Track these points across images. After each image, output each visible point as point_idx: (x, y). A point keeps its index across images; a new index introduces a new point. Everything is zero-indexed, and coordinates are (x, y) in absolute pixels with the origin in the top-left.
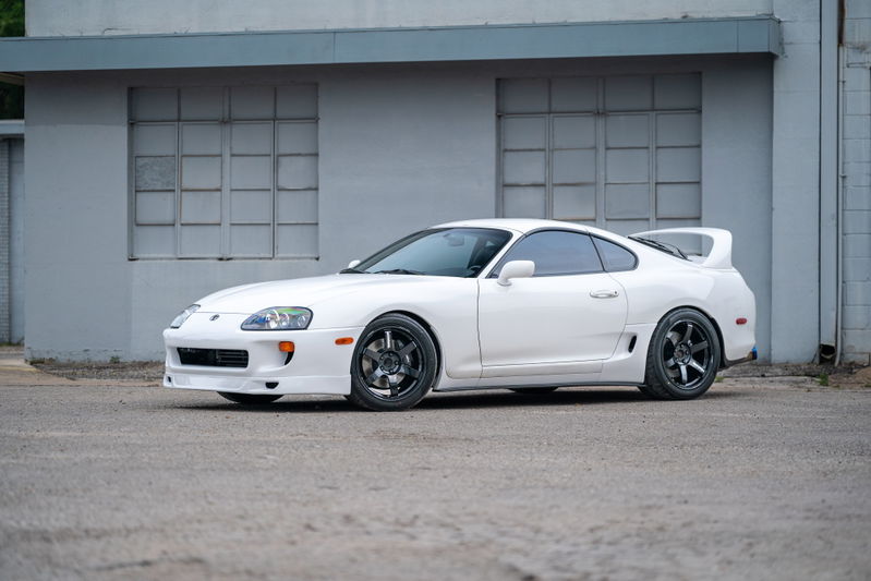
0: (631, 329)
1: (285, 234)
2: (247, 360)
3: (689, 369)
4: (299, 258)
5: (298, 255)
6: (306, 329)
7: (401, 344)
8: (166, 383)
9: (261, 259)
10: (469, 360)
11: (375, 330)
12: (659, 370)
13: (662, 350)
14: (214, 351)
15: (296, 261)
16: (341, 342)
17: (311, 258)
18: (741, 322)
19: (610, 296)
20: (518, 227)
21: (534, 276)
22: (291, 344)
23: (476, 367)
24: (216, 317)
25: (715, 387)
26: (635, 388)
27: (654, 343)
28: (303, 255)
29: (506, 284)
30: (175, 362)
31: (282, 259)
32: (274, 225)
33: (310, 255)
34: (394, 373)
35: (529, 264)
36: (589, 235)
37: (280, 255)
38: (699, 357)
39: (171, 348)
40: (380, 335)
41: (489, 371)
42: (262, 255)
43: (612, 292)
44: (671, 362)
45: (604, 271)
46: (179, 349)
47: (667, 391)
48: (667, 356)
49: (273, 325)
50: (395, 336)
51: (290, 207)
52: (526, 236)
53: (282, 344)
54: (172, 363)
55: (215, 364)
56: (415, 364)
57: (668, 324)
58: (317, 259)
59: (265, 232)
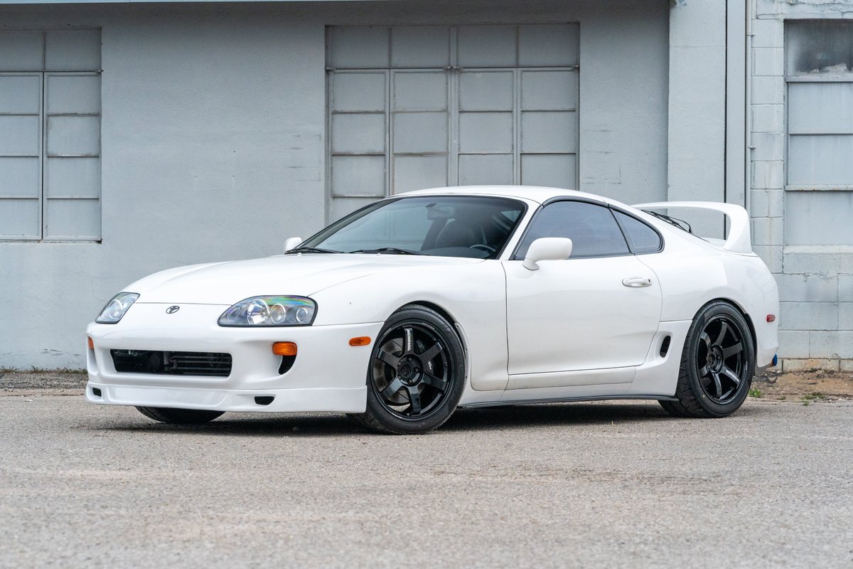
0: (665, 328)
1: (56, 212)
2: (230, 366)
3: (723, 377)
4: (74, 241)
5: (73, 237)
6: (310, 325)
7: (421, 346)
8: (90, 397)
9: (26, 241)
10: (495, 367)
11: (394, 328)
12: (693, 379)
13: (696, 354)
14: (161, 353)
15: (70, 244)
16: (356, 342)
17: (90, 241)
18: (770, 319)
19: (644, 285)
20: (534, 196)
21: (571, 257)
22: (292, 346)
23: (501, 376)
24: (174, 309)
25: (749, 401)
26: (655, 403)
27: (689, 345)
28: (80, 237)
29: (534, 268)
30: (107, 368)
31: (53, 241)
32: (42, 200)
33: (89, 237)
34: (413, 385)
35: (565, 243)
36: (608, 207)
37: (50, 237)
38: (731, 364)
39: (103, 350)
40: (400, 333)
41: (515, 380)
42: (28, 237)
43: (645, 279)
44: (705, 370)
45: (630, 252)
46: (113, 352)
47: (701, 407)
48: (702, 363)
49: (257, 319)
50: (417, 335)
51: (64, 179)
52: (544, 206)
53: (276, 345)
54: (101, 371)
55: (160, 370)
56: (438, 371)
57: (702, 321)
58: (100, 242)
59: (33, 208)
